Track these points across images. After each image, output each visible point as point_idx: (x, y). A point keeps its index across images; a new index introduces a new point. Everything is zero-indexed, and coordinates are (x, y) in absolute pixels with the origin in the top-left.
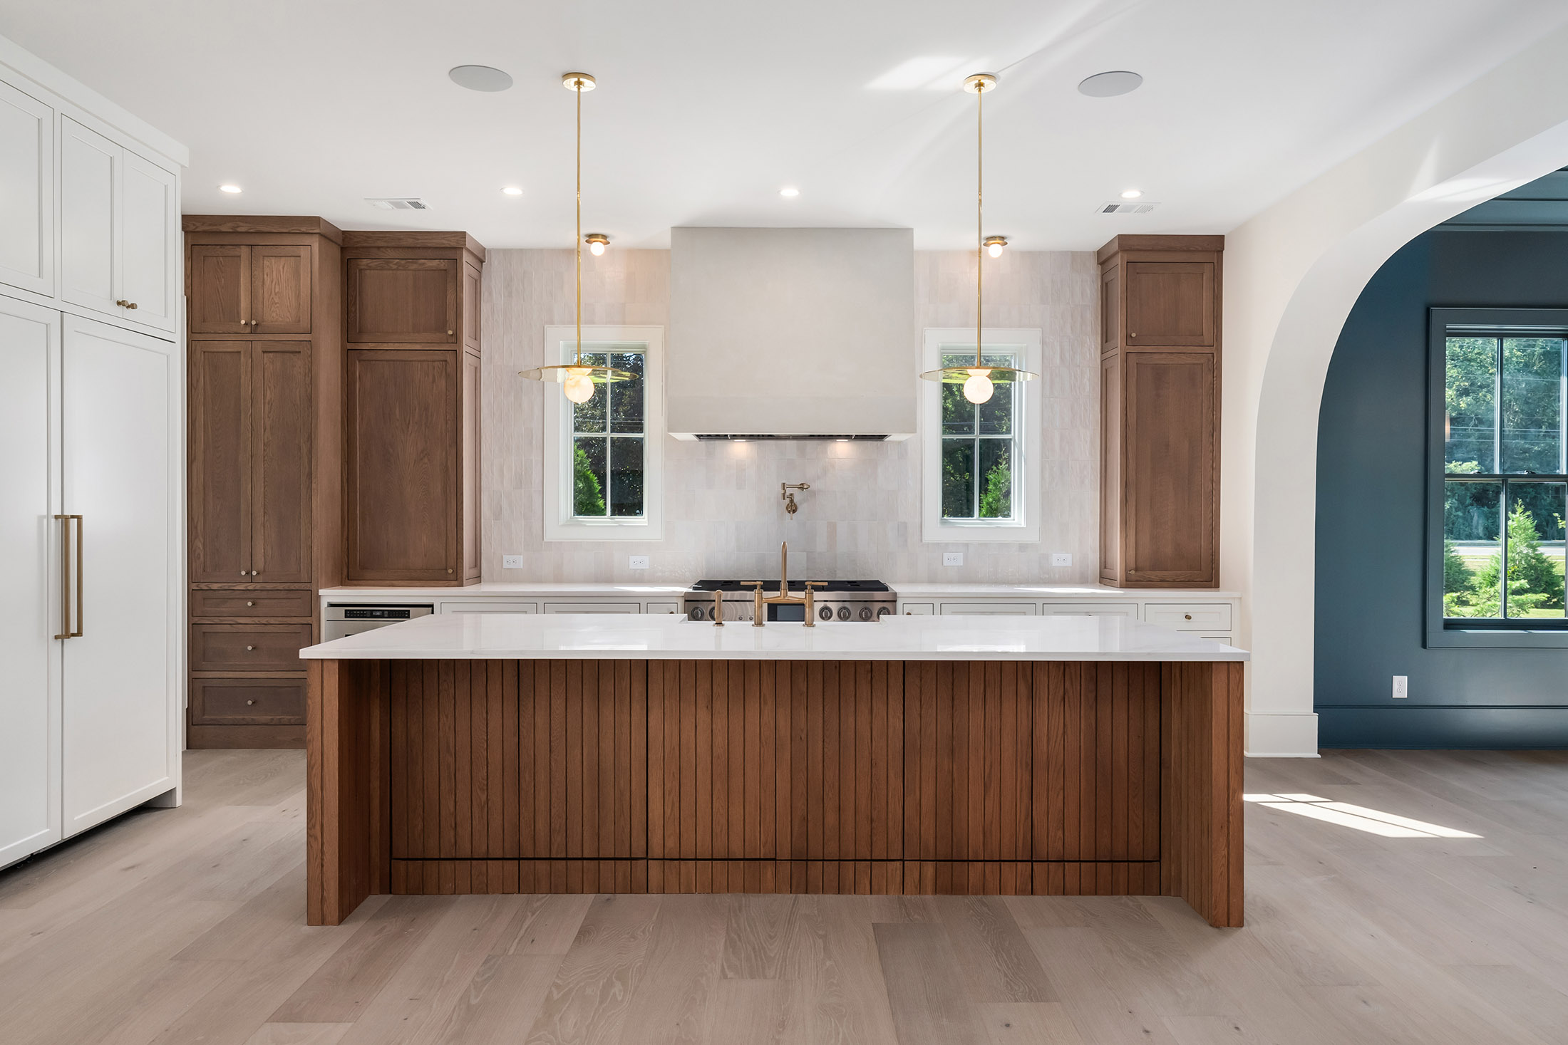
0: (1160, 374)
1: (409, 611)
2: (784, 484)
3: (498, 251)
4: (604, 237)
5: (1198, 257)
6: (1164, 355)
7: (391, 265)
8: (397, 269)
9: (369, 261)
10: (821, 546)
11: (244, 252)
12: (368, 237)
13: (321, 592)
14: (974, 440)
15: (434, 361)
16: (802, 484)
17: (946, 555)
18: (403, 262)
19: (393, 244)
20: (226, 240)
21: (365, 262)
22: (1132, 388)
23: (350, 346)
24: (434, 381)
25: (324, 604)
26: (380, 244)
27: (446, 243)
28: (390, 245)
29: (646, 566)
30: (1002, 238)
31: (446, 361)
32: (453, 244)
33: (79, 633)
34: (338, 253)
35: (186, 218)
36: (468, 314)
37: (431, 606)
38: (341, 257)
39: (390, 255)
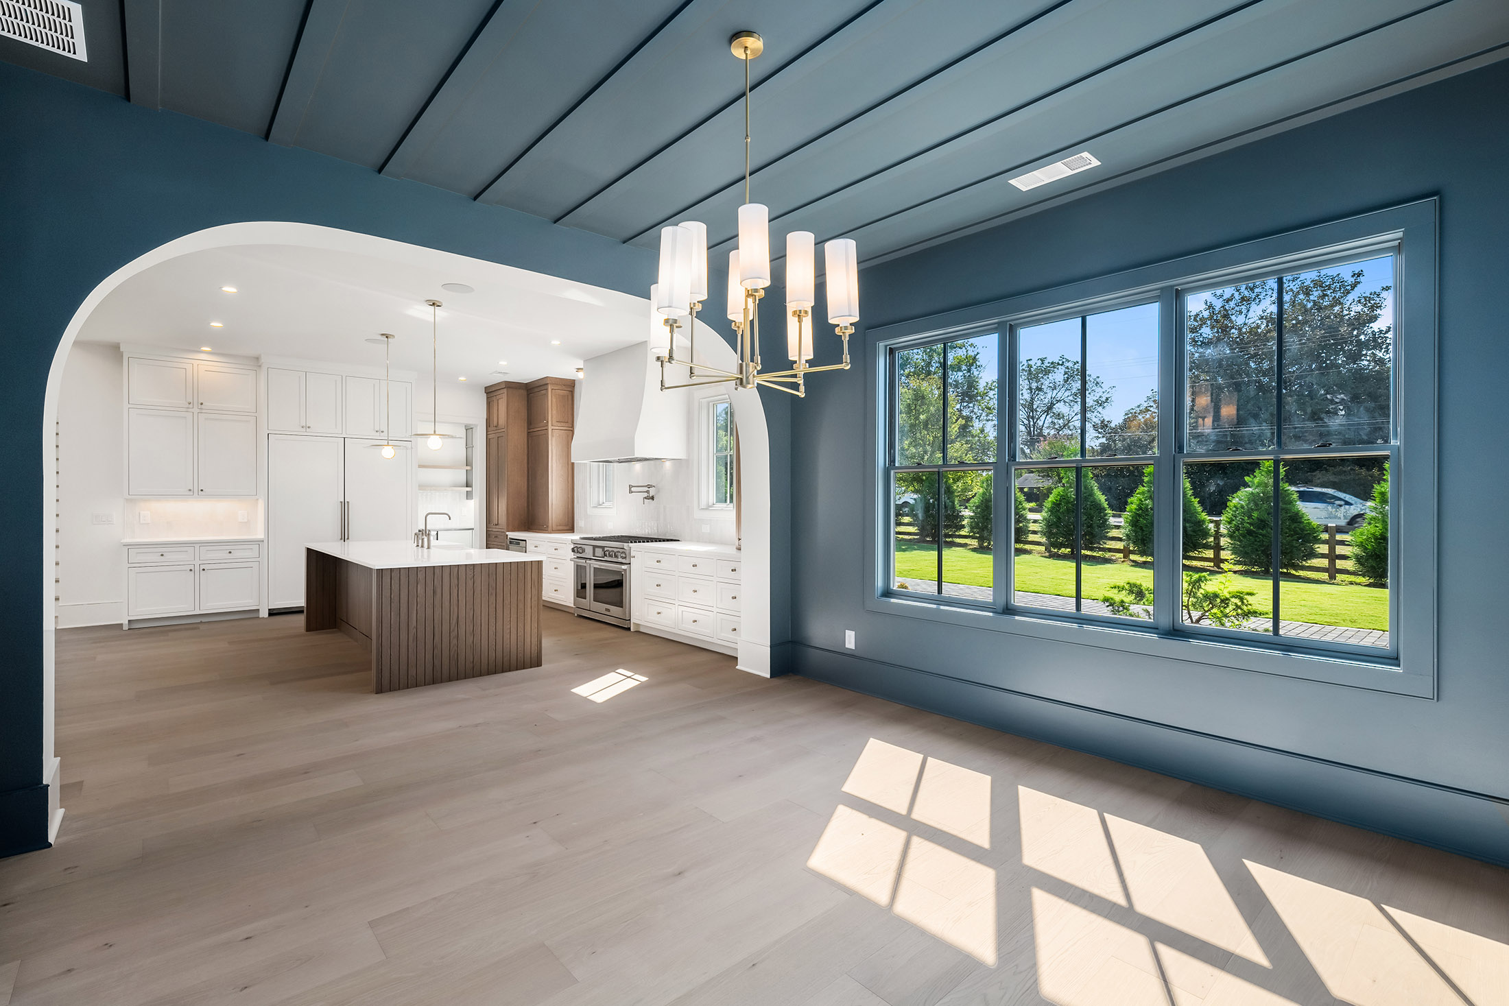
2: (631, 485)
7: (536, 395)
11: (499, 396)
12: (531, 384)
13: (508, 533)
17: (703, 526)
18: (538, 393)
20: (495, 394)
21: (531, 395)
23: (529, 431)
24: (544, 443)
25: (509, 538)
27: (544, 383)
28: (535, 386)
32: (546, 383)
34: (524, 392)
35: (486, 388)
36: (554, 412)
37: (525, 541)
38: (526, 393)
39: (536, 390)
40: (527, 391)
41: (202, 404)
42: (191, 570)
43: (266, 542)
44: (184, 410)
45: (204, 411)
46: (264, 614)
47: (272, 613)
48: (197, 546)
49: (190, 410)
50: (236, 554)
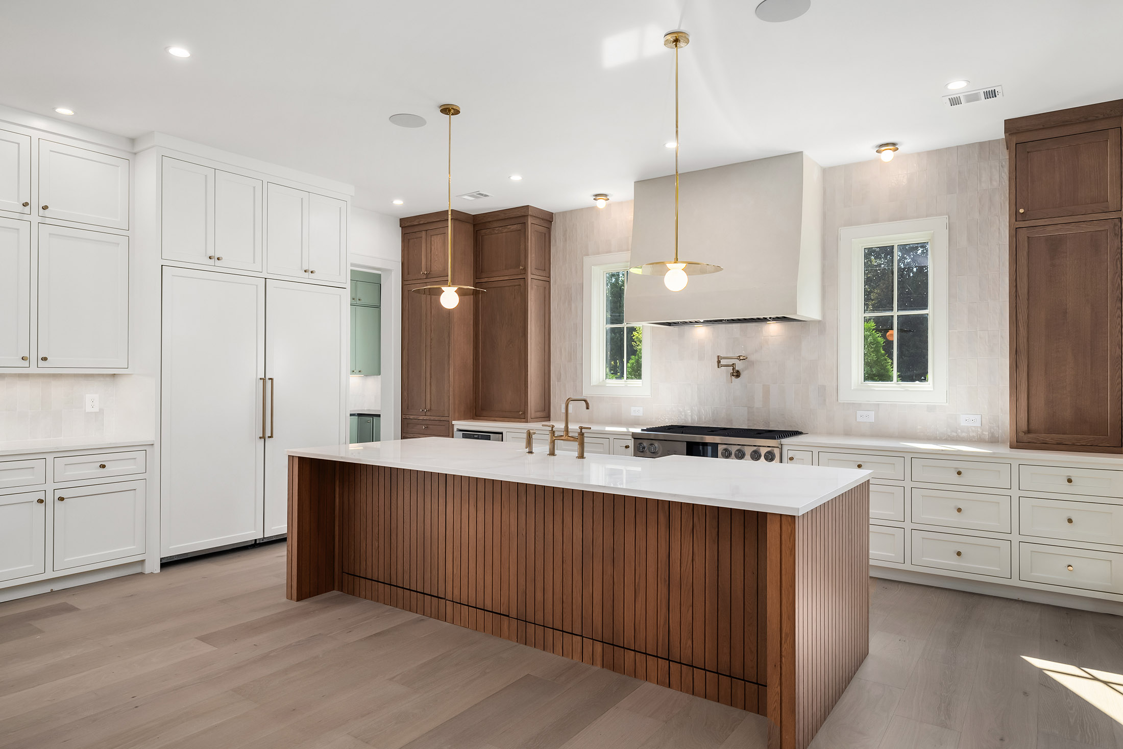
0: (1055, 245)
1: (490, 436)
2: (718, 356)
3: (559, 213)
4: (606, 195)
5: (1100, 126)
6: (1059, 226)
7: (495, 231)
8: (498, 233)
9: (486, 230)
10: (758, 404)
11: (424, 233)
12: (484, 217)
13: (454, 422)
14: (892, 316)
15: (515, 286)
16: (739, 356)
17: (859, 413)
18: (500, 228)
19: (495, 219)
20: (416, 229)
21: (484, 231)
22: (1023, 260)
23: (477, 281)
24: (515, 298)
25: (455, 430)
26: (489, 219)
27: (519, 214)
28: (494, 219)
29: (641, 414)
30: (894, 144)
31: (520, 285)
32: (523, 214)
33: (271, 437)
34: (470, 228)
35: (401, 220)
36: (533, 255)
37: (502, 433)
38: (472, 229)
39: (495, 225)
40: (474, 225)
41: (45, 208)
42: (40, 501)
43: (157, 446)
44: (17, 216)
45: (48, 221)
46: (153, 566)
47: (166, 564)
48: (50, 458)
49: (26, 217)
50: (111, 468)
